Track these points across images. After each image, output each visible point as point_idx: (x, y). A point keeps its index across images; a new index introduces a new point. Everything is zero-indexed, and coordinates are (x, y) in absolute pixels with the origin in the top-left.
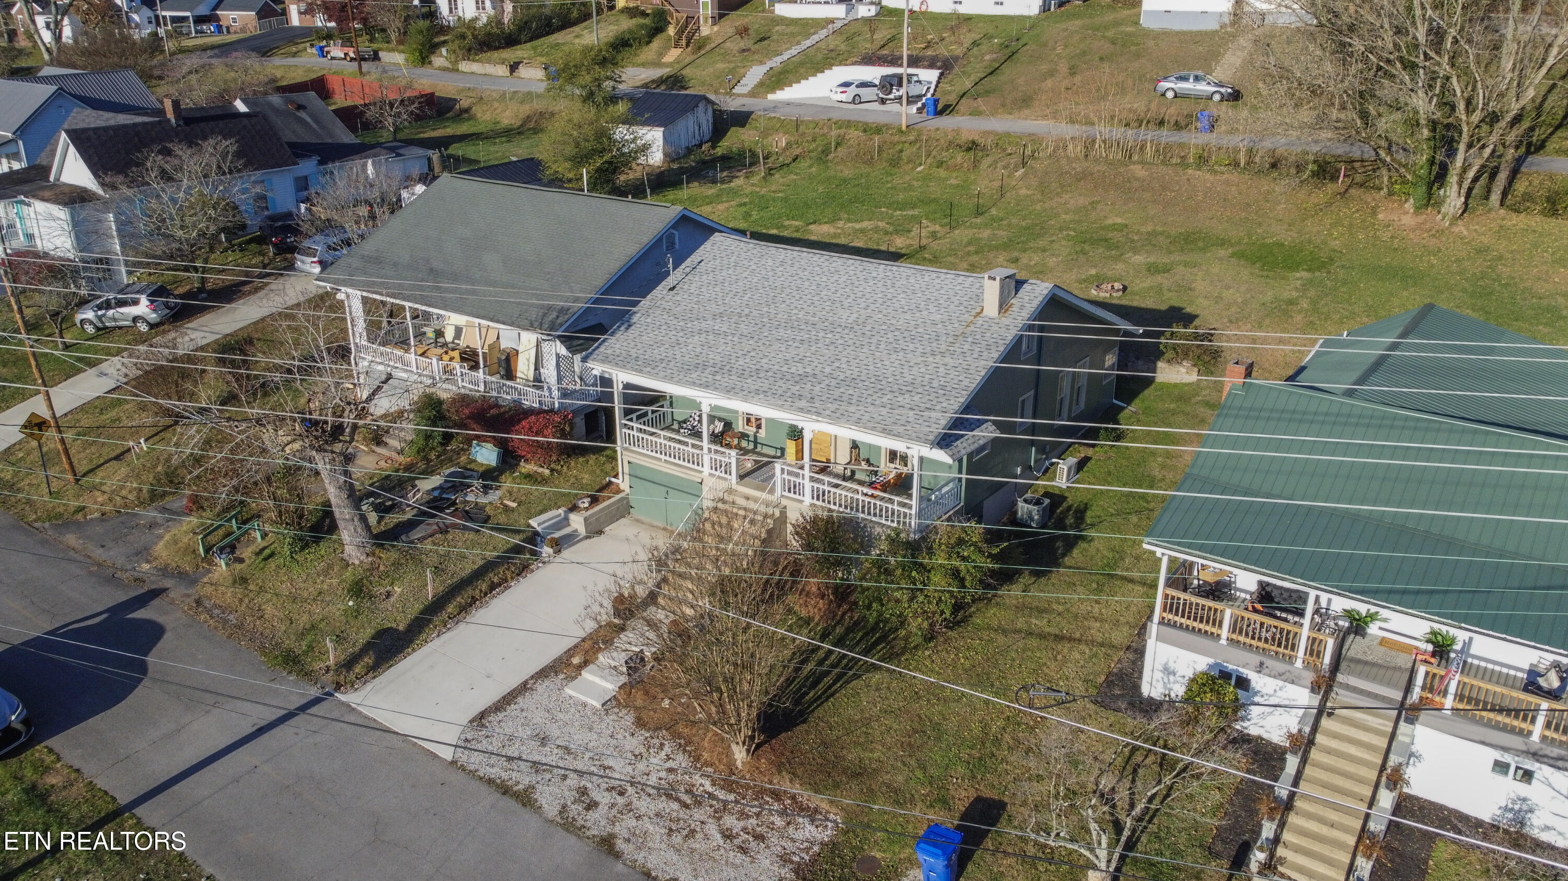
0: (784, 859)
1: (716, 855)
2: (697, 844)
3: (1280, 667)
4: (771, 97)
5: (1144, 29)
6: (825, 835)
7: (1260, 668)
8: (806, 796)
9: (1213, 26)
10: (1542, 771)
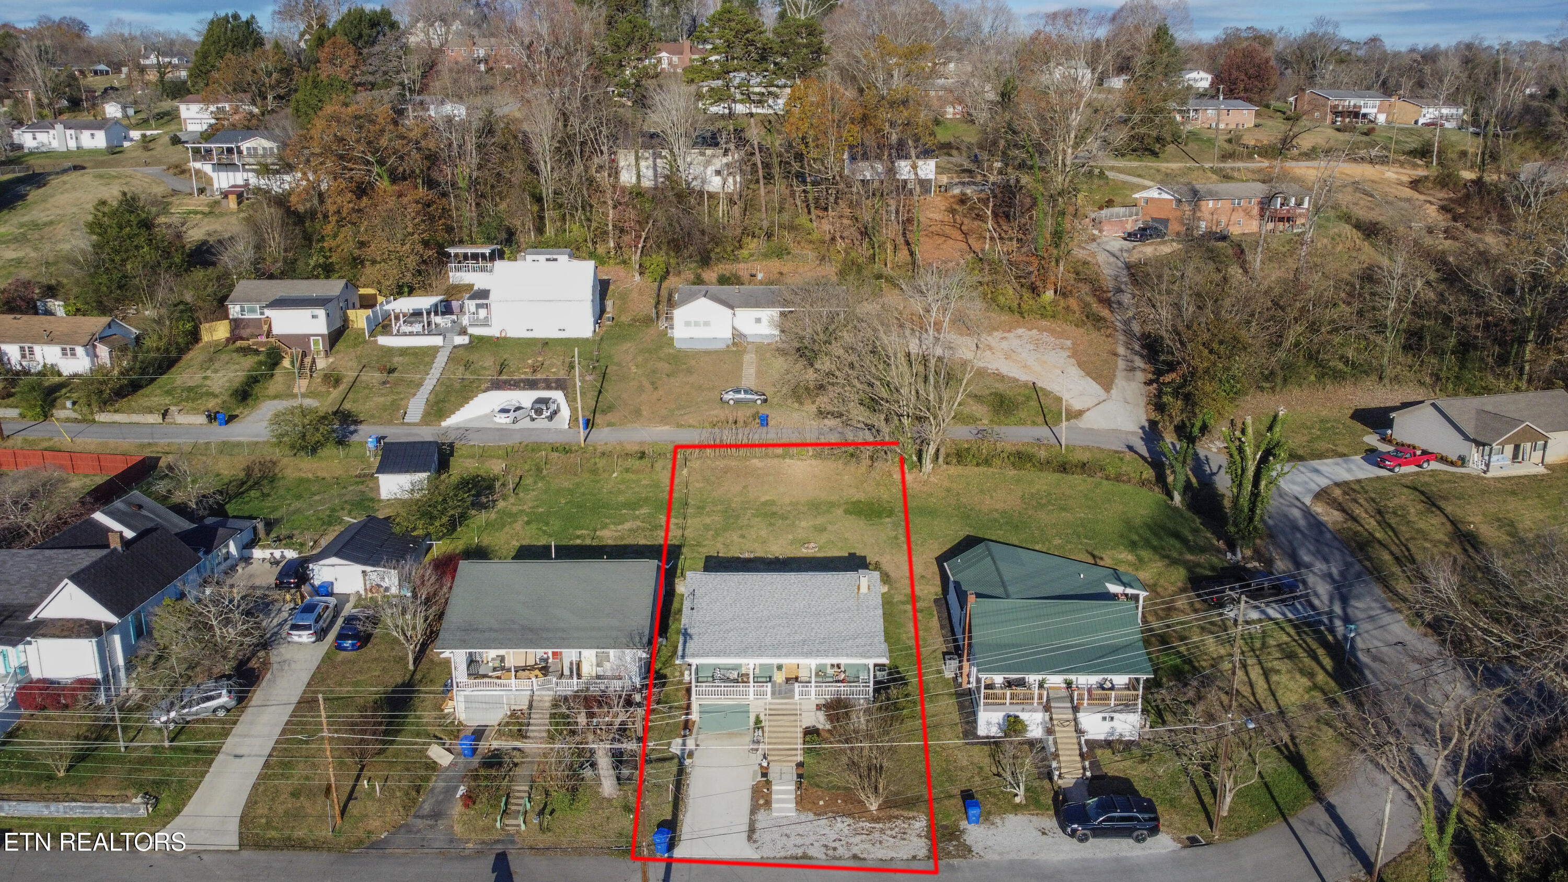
0: (919, 836)
3: (1030, 707)
4: (444, 424)
5: (679, 351)
6: (924, 823)
7: (1023, 710)
8: (906, 814)
9: (722, 346)
10: (1116, 715)
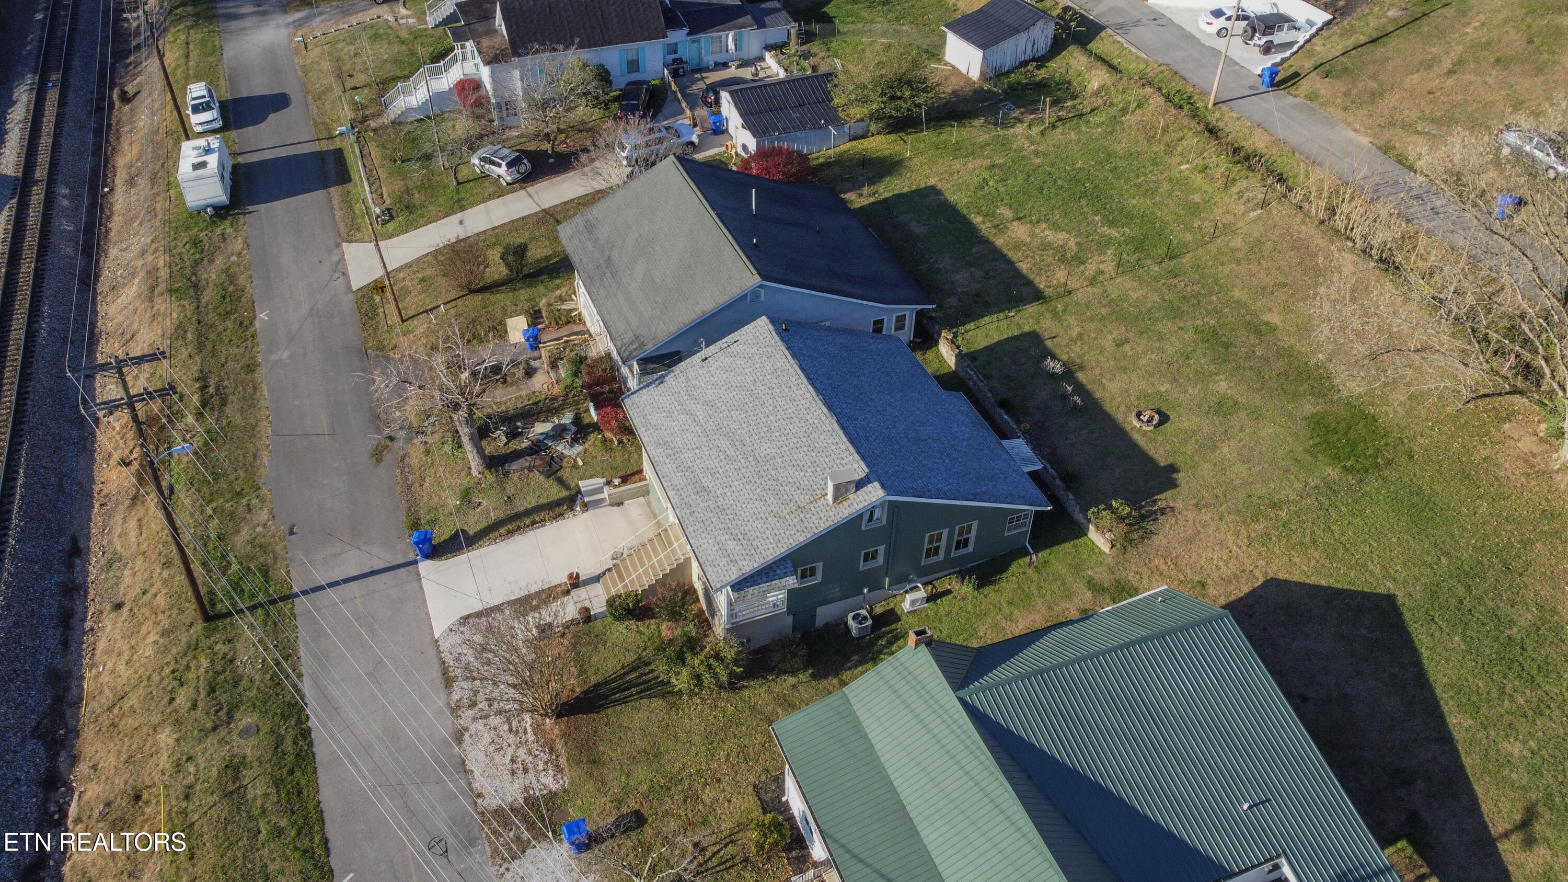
0: (526, 789)
1: (500, 768)
2: (497, 757)
6: (554, 787)
8: (563, 761)
